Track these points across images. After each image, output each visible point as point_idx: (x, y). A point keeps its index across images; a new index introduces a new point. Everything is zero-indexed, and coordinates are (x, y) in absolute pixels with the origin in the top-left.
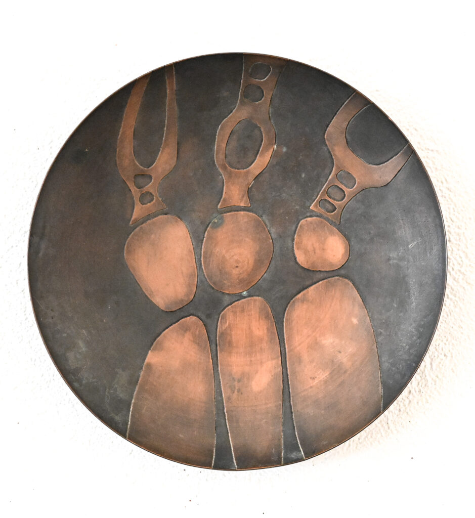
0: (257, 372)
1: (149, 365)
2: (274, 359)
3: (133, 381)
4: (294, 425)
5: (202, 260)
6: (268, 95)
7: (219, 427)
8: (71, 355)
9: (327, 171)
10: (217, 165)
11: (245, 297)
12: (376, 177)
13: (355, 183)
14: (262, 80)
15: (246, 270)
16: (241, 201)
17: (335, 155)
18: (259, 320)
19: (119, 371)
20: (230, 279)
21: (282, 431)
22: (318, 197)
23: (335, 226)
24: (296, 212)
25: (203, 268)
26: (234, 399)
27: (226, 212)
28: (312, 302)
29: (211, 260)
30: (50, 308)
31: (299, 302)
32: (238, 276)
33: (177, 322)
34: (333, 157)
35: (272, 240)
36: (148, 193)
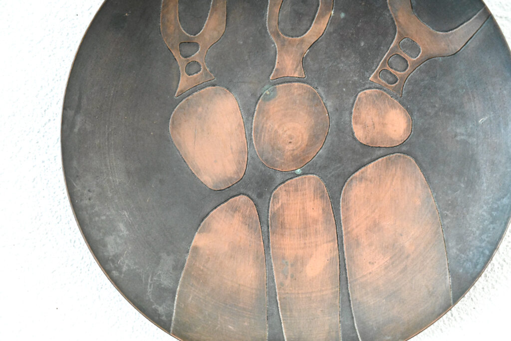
0: (311, 256)
1: (196, 248)
2: (330, 242)
3: (178, 267)
4: (352, 315)
5: (253, 135)
7: (272, 316)
8: (110, 240)
9: (388, 39)
10: (269, 32)
11: (298, 175)
12: (443, 44)
13: (420, 52)
15: (300, 146)
16: (295, 72)
17: (398, 22)
18: (314, 200)
19: (164, 255)
20: (283, 155)
21: (340, 321)
22: (379, 67)
23: (396, 99)
24: (354, 83)
25: (254, 144)
26: (287, 285)
27: (278, 84)
28: (371, 181)
29: (263, 134)
30: (88, 189)
31: (357, 181)
32: (292, 152)
33: (225, 201)
34: (396, 23)
35: (328, 113)
36: (195, 62)
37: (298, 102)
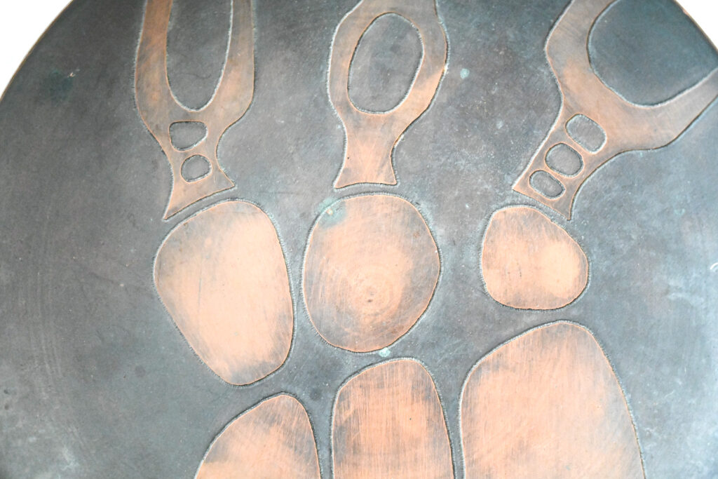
5: (303, 287)
9: (547, 116)
10: (332, 104)
11: (383, 359)
12: (645, 128)
13: (604, 140)
15: (388, 307)
16: (377, 176)
17: (565, 86)
18: (412, 404)
20: (357, 324)
22: (529, 166)
23: (561, 223)
24: (485, 195)
25: (306, 303)
27: (349, 196)
28: (514, 370)
29: (321, 286)
30: (4, 388)
31: (489, 369)
32: (373, 318)
33: (255, 405)
34: (560, 88)
35: (438, 249)
36: (198, 157)
37: (383, 228)
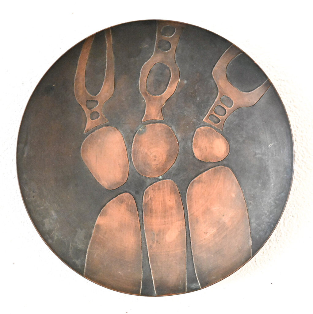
0: (169, 229)
1: (98, 226)
2: (180, 220)
3: (88, 236)
4: (193, 264)
5: (132, 156)
6: (173, 47)
7: (145, 267)
8: (46, 221)
9: (214, 96)
10: (141, 93)
11: (160, 180)
12: (246, 99)
13: (233, 104)
14: (170, 37)
15: (161, 162)
16: (157, 117)
17: (220, 86)
18: (170, 195)
19: (79, 230)
20: (151, 168)
21: (186, 268)
22: (208, 113)
23: (220, 132)
24: (194, 123)
25: (133, 161)
26: (154, 247)
27: (147, 124)
28: (205, 183)
29: (138, 155)
30: (32, 191)
31: (196, 183)
32: (156, 166)
33: (116, 196)
34: (218, 87)
35: (178, 142)
36: (96, 112)
37: (159, 135)
